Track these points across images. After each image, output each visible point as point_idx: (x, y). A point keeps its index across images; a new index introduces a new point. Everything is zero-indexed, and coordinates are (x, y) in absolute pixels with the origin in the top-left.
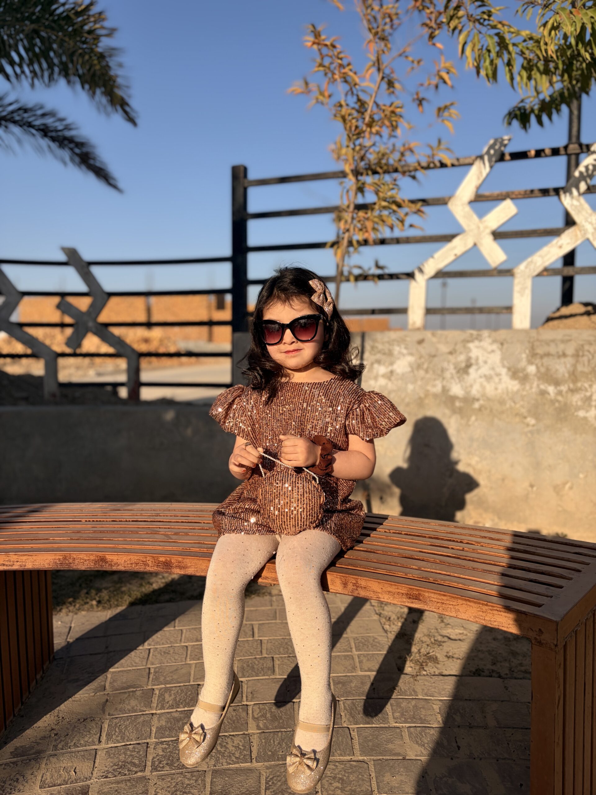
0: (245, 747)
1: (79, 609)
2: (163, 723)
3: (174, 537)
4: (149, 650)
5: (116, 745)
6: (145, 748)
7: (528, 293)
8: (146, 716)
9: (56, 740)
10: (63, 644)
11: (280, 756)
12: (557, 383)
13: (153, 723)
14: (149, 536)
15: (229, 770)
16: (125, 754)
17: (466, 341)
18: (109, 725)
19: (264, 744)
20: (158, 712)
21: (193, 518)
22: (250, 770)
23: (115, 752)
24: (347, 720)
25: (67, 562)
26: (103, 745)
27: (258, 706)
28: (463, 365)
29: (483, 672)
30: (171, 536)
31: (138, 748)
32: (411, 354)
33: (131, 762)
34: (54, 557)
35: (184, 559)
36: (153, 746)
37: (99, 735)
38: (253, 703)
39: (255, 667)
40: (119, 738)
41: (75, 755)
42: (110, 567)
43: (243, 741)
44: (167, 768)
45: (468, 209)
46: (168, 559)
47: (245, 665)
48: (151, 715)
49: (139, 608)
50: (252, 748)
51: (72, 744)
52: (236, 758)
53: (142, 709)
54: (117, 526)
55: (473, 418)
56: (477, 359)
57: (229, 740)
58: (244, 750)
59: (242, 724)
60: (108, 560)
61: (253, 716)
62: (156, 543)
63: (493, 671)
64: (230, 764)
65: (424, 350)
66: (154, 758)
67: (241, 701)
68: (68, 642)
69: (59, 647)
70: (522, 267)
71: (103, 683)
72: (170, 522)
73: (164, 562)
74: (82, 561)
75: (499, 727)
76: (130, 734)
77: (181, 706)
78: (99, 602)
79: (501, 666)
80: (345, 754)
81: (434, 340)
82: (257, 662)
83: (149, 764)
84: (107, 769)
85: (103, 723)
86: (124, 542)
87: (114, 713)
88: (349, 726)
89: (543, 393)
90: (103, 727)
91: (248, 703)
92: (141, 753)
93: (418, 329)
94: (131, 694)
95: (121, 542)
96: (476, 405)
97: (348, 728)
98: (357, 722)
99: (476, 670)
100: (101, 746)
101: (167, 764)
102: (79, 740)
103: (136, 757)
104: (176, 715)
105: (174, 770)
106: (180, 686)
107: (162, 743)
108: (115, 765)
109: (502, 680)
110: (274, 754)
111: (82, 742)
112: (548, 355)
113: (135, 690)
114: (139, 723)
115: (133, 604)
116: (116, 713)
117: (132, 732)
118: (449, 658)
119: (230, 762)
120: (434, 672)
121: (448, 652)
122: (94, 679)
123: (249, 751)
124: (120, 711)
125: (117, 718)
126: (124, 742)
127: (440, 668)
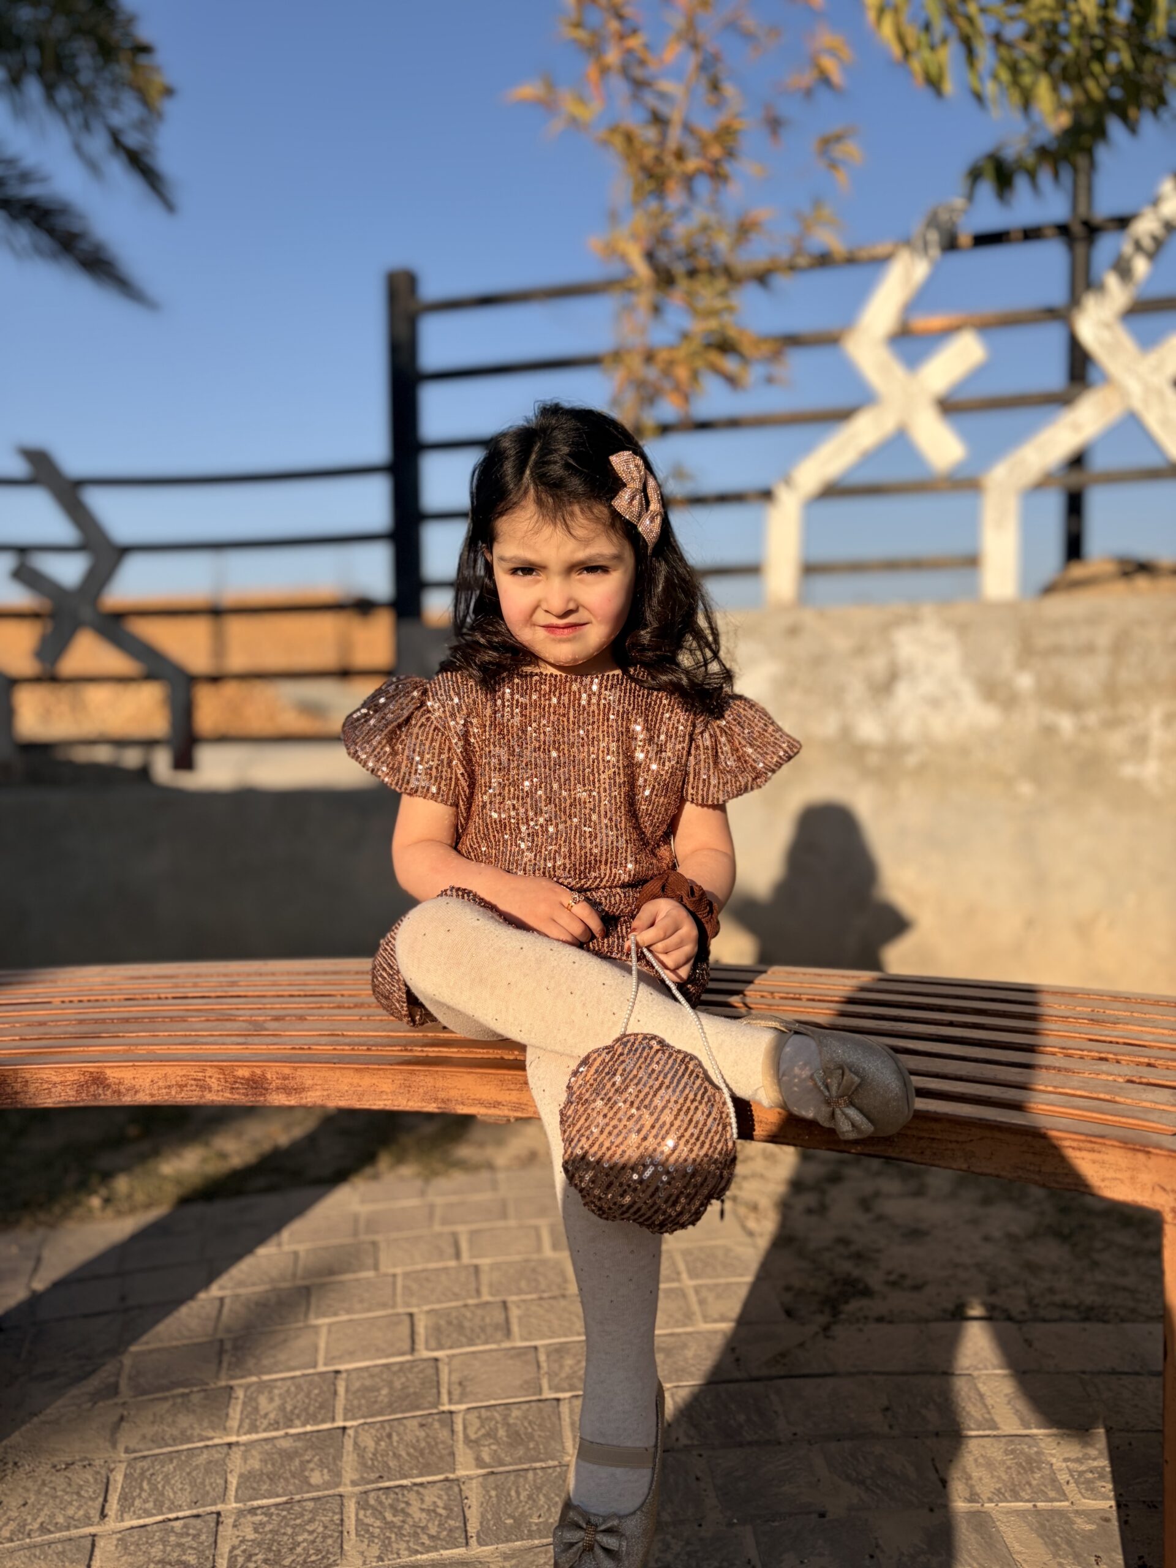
0: (451, 1510)
2: (255, 1464)
4: (222, 1300)
5: (141, 1522)
6: (213, 1525)
7: (1012, 524)
8: (213, 1451)
10: (22, 1296)
11: (534, 1528)
12: (1076, 707)
13: (231, 1466)
14: (210, 1024)
16: (164, 1542)
17: (886, 628)
18: (126, 1476)
19: (494, 1500)
20: (244, 1438)
21: (317, 987)
23: (140, 1539)
26: (111, 1524)
27: (475, 1413)
28: (882, 676)
30: (263, 1024)
31: (194, 1528)
32: (774, 657)
36: (231, 1521)
37: (101, 1499)
38: (463, 1407)
39: (466, 1324)
40: (149, 1505)
41: (43, 1552)
42: (116, 1097)
43: (445, 1498)
45: (884, 352)
46: (258, 1072)
47: (442, 1323)
48: (226, 1449)
49: (198, 1209)
50: (467, 1512)
51: (36, 1526)
52: (431, 1537)
53: (204, 1434)
54: (135, 1010)
55: (905, 788)
56: (911, 663)
57: (412, 1497)
58: (448, 1517)
59: (441, 1458)
60: (111, 1080)
61: (466, 1436)
62: (229, 1040)
64: (417, 1552)
65: (800, 648)
66: (234, 1548)
67: (437, 1402)
68: (34, 1292)
69: (13, 1303)
70: (999, 472)
71: (112, 1379)
72: (264, 996)
73: (248, 1080)
74: (45, 1086)
76: (175, 1493)
77: (297, 1422)
81: (822, 626)
82: (468, 1314)
83: (222, 1562)
85: (112, 1471)
87: (138, 1447)
89: (1049, 731)
90: (112, 1481)
91: (453, 1408)
92: (203, 1537)
93: (788, 607)
94: (179, 1400)
95: (145, 1041)
96: (912, 760)
98: (705, 1437)
100: (107, 1527)
101: (266, 1561)
102: (52, 1516)
103: (191, 1548)
104: (285, 1444)
106: (293, 1378)
107: (253, 1511)
109: (1017, 1325)
110: (519, 1522)
111: (60, 1520)
112: (1057, 650)
113: (186, 1390)
114: (197, 1467)
115: (185, 1201)
116: (141, 1446)
117: (181, 1489)
118: (894, 1284)
119: (419, 1548)
120: (866, 1318)
121: (889, 1273)
122: (94, 1371)
123: (461, 1518)
124: (153, 1441)
125: (145, 1457)
126: (163, 1514)
127: (877, 1307)
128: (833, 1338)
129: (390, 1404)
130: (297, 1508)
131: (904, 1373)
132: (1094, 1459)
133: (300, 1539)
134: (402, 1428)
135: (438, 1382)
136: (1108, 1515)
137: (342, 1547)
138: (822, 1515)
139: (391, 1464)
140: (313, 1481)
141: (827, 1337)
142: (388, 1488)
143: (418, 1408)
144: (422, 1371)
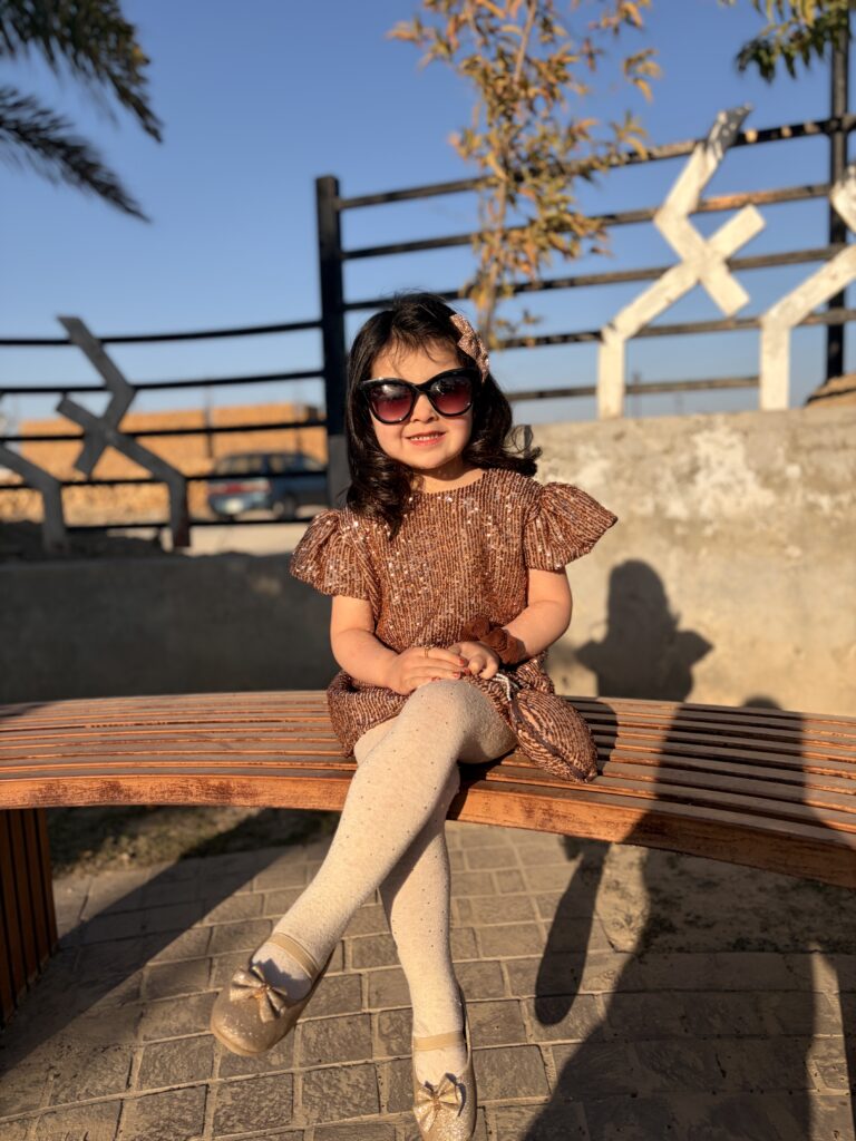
0: (369, 1086)
1: (102, 868)
3: (238, 745)
4: (211, 928)
5: (155, 1090)
6: (203, 1093)
7: (784, 353)
8: (203, 1040)
9: (56, 1086)
10: (74, 924)
12: (833, 490)
13: (216, 1051)
14: (193, 745)
15: (342, 1126)
16: (170, 1106)
17: (689, 432)
18: (144, 1057)
19: (399, 1078)
21: (269, 715)
22: (378, 1126)
23: (153, 1102)
24: (534, 1033)
25: (53, 794)
26: (134, 1092)
27: (387, 1015)
28: (686, 469)
29: (749, 943)
30: (231, 744)
31: (190, 1095)
32: (605, 456)
33: (180, 1120)
34: (30, 788)
35: (250, 780)
36: (215, 1091)
37: (127, 1074)
38: (379, 1010)
39: (381, 949)
40: (160, 1079)
41: (88, 1111)
42: (127, 799)
43: (365, 1076)
44: (240, 1127)
45: (686, 225)
46: (225, 782)
47: (364, 947)
49: (194, 863)
50: (380, 1087)
51: (83, 1091)
52: (355, 1105)
53: (198, 1026)
54: (142, 733)
55: (704, 552)
56: (707, 459)
57: (342, 1075)
58: (367, 1091)
59: (362, 1047)
60: (123, 787)
61: (380, 1032)
62: (204, 757)
63: (765, 942)
64: (345, 1116)
65: (624, 449)
66: (218, 1110)
67: (360, 1007)
68: (83, 922)
69: (68, 930)
70: (774, 313)
71: (135, 987)
72: (231, 722)
73: (217, 788)
74: (79, 792)
75: (788, 1036)
76: (178, 1070)
78: (133, 856)
79: (777, 933)
80: (535, 1091)
81: (640, 432)
82: (383, 942)
83: (210, 1121)
84: (139, 1133)
85: (134, 1053)
86: (151, 757)
87: (152, 1036)
88: (540, 1043)
89: (812, 507)
90: (134, 1061)
91: (371, 1011)
92: (197, 1103)
93: (614, 418)
94: (181, 1002)
95: (147, 758)
96: (709, 531)
97: (538, 1046)
98: (551, 1035)
99: (738, 941)
100: (131, 1094)
101: (239, 1120)
102: (94, 1085)
103: (188, 1110)
105: (250, 1130)
107: (231, 1084)
108: (152, 1125)
109: (781, 956)
111: (99, 1088)
112: (819, 447)
113: (187, 995)
114: (193, 1051)
115: (185, 857)
116: (156, 1036)
117: (182, 1067)
118: (690, 923)
119: (345, 1113)
120: (670, 948)
121: (688, 915)
122: (121, 981)
123: (376, 1092)
124: (163, 1032)
125: (157, 1044)
126: (168, 1085)
127: (679, 940)
128: (646, 963)
129: (327, 1007)
130: (262, 1083)
131: (697, 991)
132: (836, 1058)
133: (263, 1105)
134: (335, 1025)
135: (361, 992)
136: (844, 1100)
137: (292, 1112)
138: (634, 1096)
139: (328, 1051)
140: (273, 1063)
141: (641, 962)
142: (325, 1069)
143: (347, 1010)
144: (349, 983)
